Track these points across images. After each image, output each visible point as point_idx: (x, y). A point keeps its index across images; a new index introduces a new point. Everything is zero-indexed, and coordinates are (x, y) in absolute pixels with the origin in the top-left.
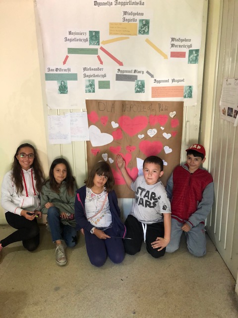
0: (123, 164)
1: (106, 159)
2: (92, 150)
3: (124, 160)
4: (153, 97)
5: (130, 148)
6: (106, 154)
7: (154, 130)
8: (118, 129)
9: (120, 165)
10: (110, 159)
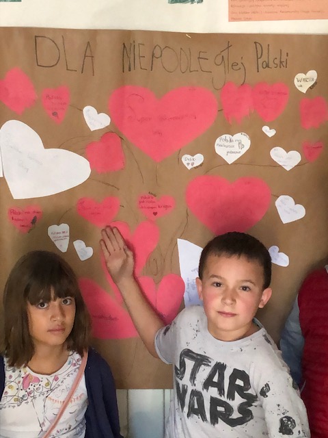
0: (125, 262)
1: (63, 246)
2: (12, 212)
3: (129, 246)
4: (233, 18)
5: (152, 204)
6: (65, 227)
7: (238, 136)
8: (107, 134)
9: (115, 264)
10: (79, 245)
